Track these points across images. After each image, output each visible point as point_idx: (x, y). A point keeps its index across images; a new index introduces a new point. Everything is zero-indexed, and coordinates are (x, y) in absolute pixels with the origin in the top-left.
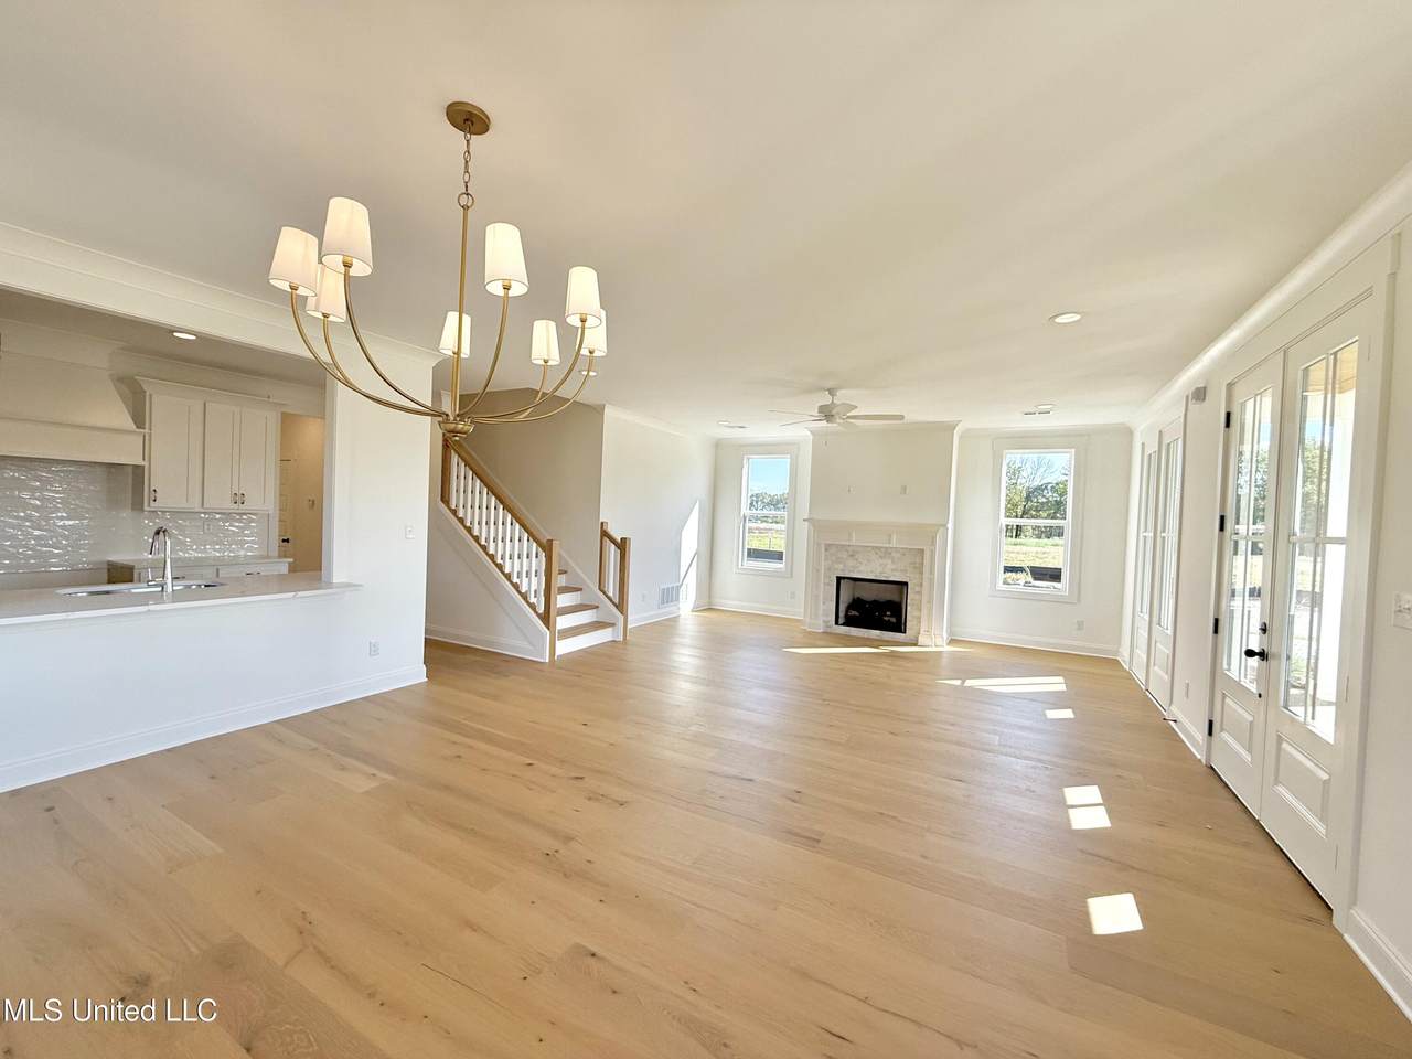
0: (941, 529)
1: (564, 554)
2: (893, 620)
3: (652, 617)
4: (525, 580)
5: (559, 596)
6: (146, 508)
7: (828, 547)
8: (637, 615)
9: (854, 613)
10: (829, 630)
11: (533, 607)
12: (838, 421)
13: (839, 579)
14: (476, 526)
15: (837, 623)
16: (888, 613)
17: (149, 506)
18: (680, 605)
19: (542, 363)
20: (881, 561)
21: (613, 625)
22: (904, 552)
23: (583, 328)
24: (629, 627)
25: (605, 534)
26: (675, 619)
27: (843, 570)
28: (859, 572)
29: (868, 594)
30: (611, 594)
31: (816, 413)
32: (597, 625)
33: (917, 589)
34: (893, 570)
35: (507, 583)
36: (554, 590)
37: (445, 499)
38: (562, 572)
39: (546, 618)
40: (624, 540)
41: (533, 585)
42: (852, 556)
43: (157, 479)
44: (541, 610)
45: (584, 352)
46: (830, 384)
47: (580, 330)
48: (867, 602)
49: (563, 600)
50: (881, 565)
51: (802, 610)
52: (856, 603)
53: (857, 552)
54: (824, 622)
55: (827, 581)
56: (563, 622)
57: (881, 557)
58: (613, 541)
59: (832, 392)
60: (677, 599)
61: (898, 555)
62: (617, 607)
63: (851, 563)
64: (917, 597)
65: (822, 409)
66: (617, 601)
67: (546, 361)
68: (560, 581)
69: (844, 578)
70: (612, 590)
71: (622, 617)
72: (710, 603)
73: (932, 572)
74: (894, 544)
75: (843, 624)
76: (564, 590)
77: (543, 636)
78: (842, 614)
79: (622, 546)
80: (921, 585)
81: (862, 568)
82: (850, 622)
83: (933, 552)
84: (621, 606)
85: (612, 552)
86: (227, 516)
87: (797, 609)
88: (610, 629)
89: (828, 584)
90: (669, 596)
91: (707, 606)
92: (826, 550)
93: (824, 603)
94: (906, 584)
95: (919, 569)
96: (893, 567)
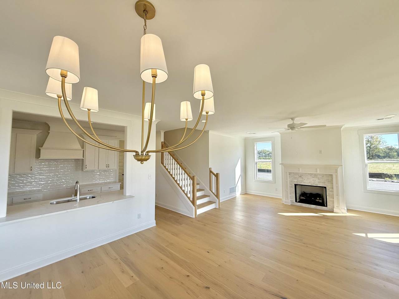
0: (340, 168)
1: (198, 178)
2: (321, 201)
3: (227, 198)
4: (186, 188)
5: (197, 193)
6: (84, 170)
7: (290, 174)
8: (222, 198)
9: (302, 198)
10: (293, 204)
11: (189, 198)
12: (296, 129)
13: (295, 185)
14: (171, 170)
15: (296, 201)
16: (318, 198)
17: (85, 169)
18: (236, 193)
19: (185, 120)
20: (313, 179)
21: (215, 202)
22: (323, 175)
23: (203, 100)
24: (220, 202)
25: (211, 172)
26: (235, 198)
27: (297, 182)
28: (304, 183)
29: (308, 191)
30: (214, 192)
31: (287, 127)
32: (210, 203)
33: (331, 190)
34: (319, 182)
35: (181, 190)
36: (195, 190)
37: (162, 163)
38: (198, 184)
39: (193, 202)
40: (217, 174)
41: (188, 189)
42: (300, 177)
43: (87, 163)
44: (191, 199)
45: (204, 113)
46: (292, 116)
47: (201, 101)
48: (308, 194)
49: (198, 194)
50: (313, 180)
51: (282, 195)
52: (303, 194)
53: (302, 175)
54: (291, 201)
55: (291, 186)
56: (199, 202)
57: (313, 177)
58: (214, 174)
59: (292, 119)
60: (235, 191)
61: (321, 176)
62: (216, 196)
63: (300, 179)
64: (331, 193)
65: (289, 126)
66: (216, 194)
67: (187, 119)
68: (197, 187)
69: (297, 185)
70: (214, 190)
71: (218, 200)
72: (246, 192)
73: (337, 183)
74: (318, 172)
75: (298, 202)
76: (199, 190)
77: (192, 209)
78: (298, 198)
79: (217, 176)
80: (333, 188)
81: (305, 181)
82: (301, 201)
83: (337, 176)
84: (217, 196)
85: (213, 177)
86: (105, 171)
87: (279, 195)
88: (214, 204)
89: (292, 187)
90: (233, 190)
91: (245, 193)
92: (289, 174)
93: (290, 194)
94: (325, 188)
95: (331, 182)
96: (319, 181)
